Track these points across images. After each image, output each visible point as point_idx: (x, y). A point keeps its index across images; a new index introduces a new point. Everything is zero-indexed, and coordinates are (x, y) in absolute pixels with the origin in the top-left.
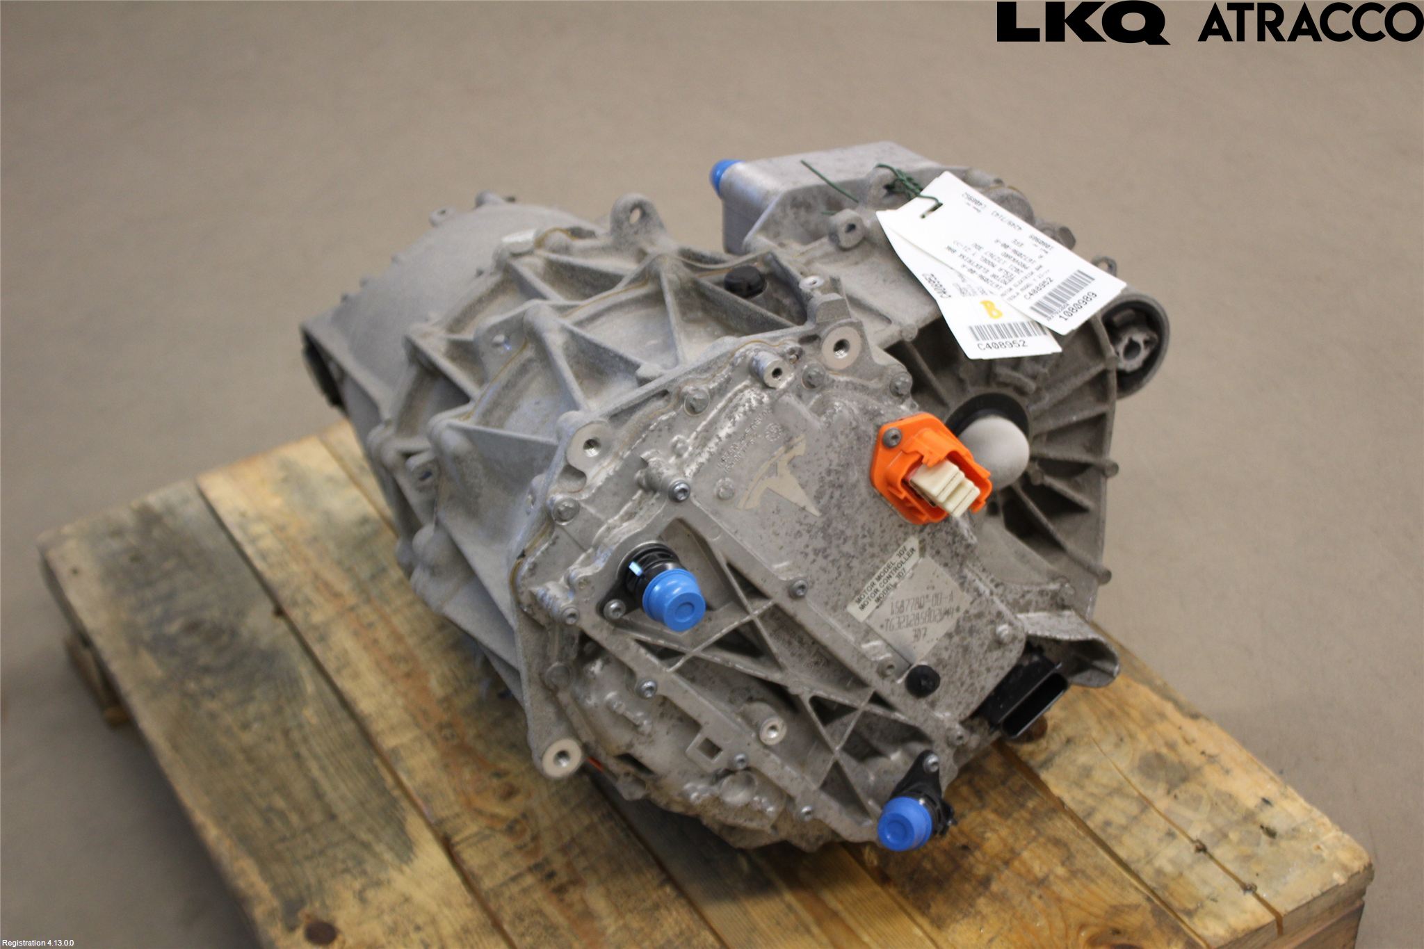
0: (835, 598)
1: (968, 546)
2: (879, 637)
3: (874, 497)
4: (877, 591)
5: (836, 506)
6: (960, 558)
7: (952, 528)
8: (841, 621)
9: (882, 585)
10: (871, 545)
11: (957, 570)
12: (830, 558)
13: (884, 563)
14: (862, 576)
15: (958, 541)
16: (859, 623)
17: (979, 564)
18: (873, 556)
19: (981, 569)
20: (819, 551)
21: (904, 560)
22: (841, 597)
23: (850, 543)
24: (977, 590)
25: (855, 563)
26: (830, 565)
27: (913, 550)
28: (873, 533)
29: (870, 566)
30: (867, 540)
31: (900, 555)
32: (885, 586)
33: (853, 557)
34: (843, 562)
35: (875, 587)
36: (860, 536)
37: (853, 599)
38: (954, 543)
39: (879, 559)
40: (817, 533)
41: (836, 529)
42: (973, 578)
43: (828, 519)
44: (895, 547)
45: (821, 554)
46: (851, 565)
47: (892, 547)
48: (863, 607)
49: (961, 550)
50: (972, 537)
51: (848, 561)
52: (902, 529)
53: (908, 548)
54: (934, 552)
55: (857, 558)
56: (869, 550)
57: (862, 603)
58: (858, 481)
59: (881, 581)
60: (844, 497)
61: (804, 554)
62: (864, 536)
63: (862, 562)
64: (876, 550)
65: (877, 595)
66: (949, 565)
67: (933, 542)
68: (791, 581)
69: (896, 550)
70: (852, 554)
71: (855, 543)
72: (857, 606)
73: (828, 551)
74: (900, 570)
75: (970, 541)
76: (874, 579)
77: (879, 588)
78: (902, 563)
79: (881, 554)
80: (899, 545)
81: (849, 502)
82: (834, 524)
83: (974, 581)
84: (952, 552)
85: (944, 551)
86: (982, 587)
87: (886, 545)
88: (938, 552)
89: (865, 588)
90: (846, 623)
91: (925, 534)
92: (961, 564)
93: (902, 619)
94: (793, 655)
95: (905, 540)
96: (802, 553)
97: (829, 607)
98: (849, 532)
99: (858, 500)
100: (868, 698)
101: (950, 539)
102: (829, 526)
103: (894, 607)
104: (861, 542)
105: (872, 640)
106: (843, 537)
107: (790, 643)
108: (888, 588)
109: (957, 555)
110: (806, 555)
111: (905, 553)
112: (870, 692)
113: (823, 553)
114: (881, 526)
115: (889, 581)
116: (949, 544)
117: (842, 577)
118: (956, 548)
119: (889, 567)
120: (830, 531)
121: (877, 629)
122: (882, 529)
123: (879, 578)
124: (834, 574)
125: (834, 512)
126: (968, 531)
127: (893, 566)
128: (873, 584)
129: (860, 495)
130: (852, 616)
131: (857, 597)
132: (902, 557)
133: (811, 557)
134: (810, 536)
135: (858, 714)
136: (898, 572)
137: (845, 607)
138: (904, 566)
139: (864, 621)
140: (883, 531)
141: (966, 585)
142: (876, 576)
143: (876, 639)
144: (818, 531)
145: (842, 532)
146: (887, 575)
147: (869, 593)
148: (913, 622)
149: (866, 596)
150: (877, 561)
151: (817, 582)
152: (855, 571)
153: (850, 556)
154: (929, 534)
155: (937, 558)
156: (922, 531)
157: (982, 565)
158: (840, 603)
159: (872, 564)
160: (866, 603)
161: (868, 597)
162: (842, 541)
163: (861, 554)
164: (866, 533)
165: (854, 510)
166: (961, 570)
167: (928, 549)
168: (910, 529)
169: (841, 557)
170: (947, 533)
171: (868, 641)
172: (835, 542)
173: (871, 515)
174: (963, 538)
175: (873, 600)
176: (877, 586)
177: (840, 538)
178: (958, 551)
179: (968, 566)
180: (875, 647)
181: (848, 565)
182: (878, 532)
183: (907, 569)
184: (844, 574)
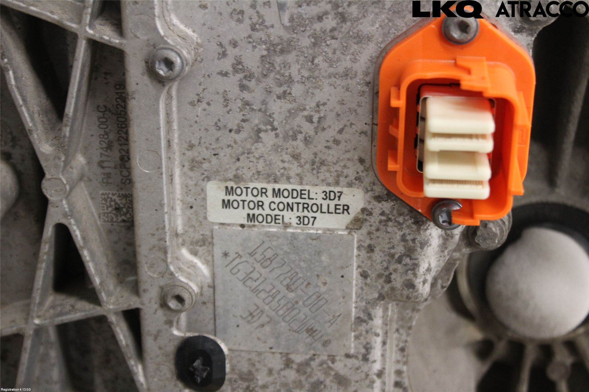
0: (207, 154)
1: (411, 285)
2: (211, 264)
3: (368, 84)
4: (260, 205)
5: (314, 36)
6: (387, 287)
7: (414, 240)
8: (187, 190)
9: (273, 206)
10: (307, 141)
11: (370, 297)
12: (246, 95)
13: (301, 184)
14: (260, 166)
15: (406, 265)
16: (205, 218)
17: (404, 337)
18: (296, 157)
19: (401, 345)
20: (243, 70)
21: (325, 209)
22: (214, 160)
23: (285, 106)
24: (368, 348)
25: (268, 138)
26: (239, 104)
27: (346, 208)
28: (324, 129)
29: (281, 165)
30: (308, 128)
31: (327, 196)
32: (277, 212)
33: (274, 129)
34: (256, 119)
35: (264, 199)
36: (306, 113)
37: (226, 180)
38: (399, 261)
39: (299, 170)
40: (261, 42)
41: (286, 65)
42: (379, 331)
43: (289, 42)
44: (331, 180)
45: (240, 76)
46: (262, 135)
47: (328, 175)
48: (226, 204)
49: (398, 281)
50: (424, 282)
51: (264, 128)
52: (360, 168)
53: (344, 201)
54: (368, 242)
55: (277, 135)
56: (299, 143)
57: (232, 198)
58: (369, 39)
59: (277, 200)
60: (333, 38)
61: (221, 50)
62: (309, 119)
63: (276, 148)
64: (307, 155)
65: (256, 212)
66: (369, 281)
67: (378, 230)
68: (166, 43)
69: (329, 185)
70: (276, 124)
71: (291, 114)
72: (222, 195)
73: (252, 84)
74: (311, 215)
75: (418, 282)
76: (270, 187)
77: (266, 206)
78: (320, 208)
79: (308, 166)
80: (337, 183)
81: (334, 53)
82: (291, 58)
83: (377, 335)
84: (387, 268)
85: (378, 256)
86: (376, 353)
87: (323, 163)
88: (371, 249)
89: (251, 185)
90: (190, 199)
91: (378, 207)
92: (382, 297)
93: (255, 275)
94: (101, 164)
95: (350, 185)
96: (221, 45)
97: (190, 154)
98: (297, 90)
99: (346, 63)
100: (125, 307)
101: (400, 249)
102: (282, 51)
103: (260, 250)
104: (299, 120)
105: (200, 258)
106: (285, 88)
107: (109, 147)
108: (275, 218)
109: (388, 280)
110: (224, 54)
111: (336, 201)
112: (133, 303)
113: (245, 77)
114: (341, 131)
115: (285, 213)
116: (392, 256)
117: (237, 137)
118: (395, 270)
119: (301, 194)
120: (278, 60)
121: (218, 252)
122: (339, 137)
123: (277, 193)
124: (233, 121)
125: (305, 41)
126: (429, 270)
127: (307, 201)
128: (263, 192)
129: (354, 61)
130: (204, 199)
131: (230, 184)
132: (328, 201)
133: (227, 64)
134: (250, 37)
135: (97, 311)
136: (306, 213)
137: (208, 179)
138: (318, 215)
139: (213, 223)
140: (337, 142)
141: (363, 328)
142: (277, 186)
143: (206, 262)
144: (265, 43)
145: (290, 80)
146: (290, 200)
147: (250, 198)
148: (263, 295)
149: (243, 197)
150: (294, 169)
151: (204, 105)
152: (260, 149)
153: (271, 124)
154: (383, 214)
155: (363, 253)
156: (378, 199)
157: (406, 341)
158: (205, 166)
159: (286, 165)
160: (235, 204)
161: (244, 201)
162: (279, 91)
163: (286, 138)
164: (315, 119)
165: (331, 70)
166: (373, 303)
167: (364, 230)
168: (368, 180)
169: (260, 110)
170: (403, 239)
171: (195, 253)
172: (270, 81)
173: (342, 103)
174: (415, 266)
175: (247, 211)
176: (267, 200)
177: (280, 85)
178: (393, 277)
179: (386, 310)
180: (194, 266)
181: (259, 131)
182: (330, 134)
183: (317, 224)
184: (243, 135)
